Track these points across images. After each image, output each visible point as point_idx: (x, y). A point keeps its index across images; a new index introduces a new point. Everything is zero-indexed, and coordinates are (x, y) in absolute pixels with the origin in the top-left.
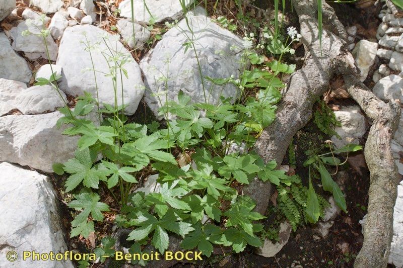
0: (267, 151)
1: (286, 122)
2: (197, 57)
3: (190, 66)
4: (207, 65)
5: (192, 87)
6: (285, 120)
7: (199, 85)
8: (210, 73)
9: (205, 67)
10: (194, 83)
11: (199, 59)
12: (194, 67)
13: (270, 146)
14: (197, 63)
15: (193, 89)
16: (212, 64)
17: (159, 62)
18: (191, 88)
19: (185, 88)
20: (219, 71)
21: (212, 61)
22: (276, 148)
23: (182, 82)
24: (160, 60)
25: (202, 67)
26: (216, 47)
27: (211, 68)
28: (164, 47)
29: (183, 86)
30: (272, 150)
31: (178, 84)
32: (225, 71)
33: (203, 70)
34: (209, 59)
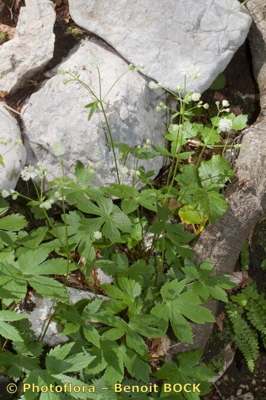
0: (212, 257)
1: (239, 213)
2: (104, 111)
3: (94, 126)
4: (118, 122)
5: (98, 156)
6: (238, 211)
7: (107, 153)
8: (124, 134)
9: (115, 125)
10: (100, 150)
11: (107, 115)
12: (100, 127)
13: (216, 249)
14: (104, 121)
15: (98, 159)
16: (126, 121)
17: (46, 113)
18: (95, 156)
19: (87, 157)
20: (137, 130)
21: (127, 116)
22: (225, 253)
23: (82, 148)
24: (46, 111)
25: (112, 126)
26: (131, 92)
27: (124, 126)
28: (53, 91)
29: (83, 153)
30: (219, 256)
31: (75, 150)
32: (144, 129)
33: (113, 131)
34: (121, 113)
